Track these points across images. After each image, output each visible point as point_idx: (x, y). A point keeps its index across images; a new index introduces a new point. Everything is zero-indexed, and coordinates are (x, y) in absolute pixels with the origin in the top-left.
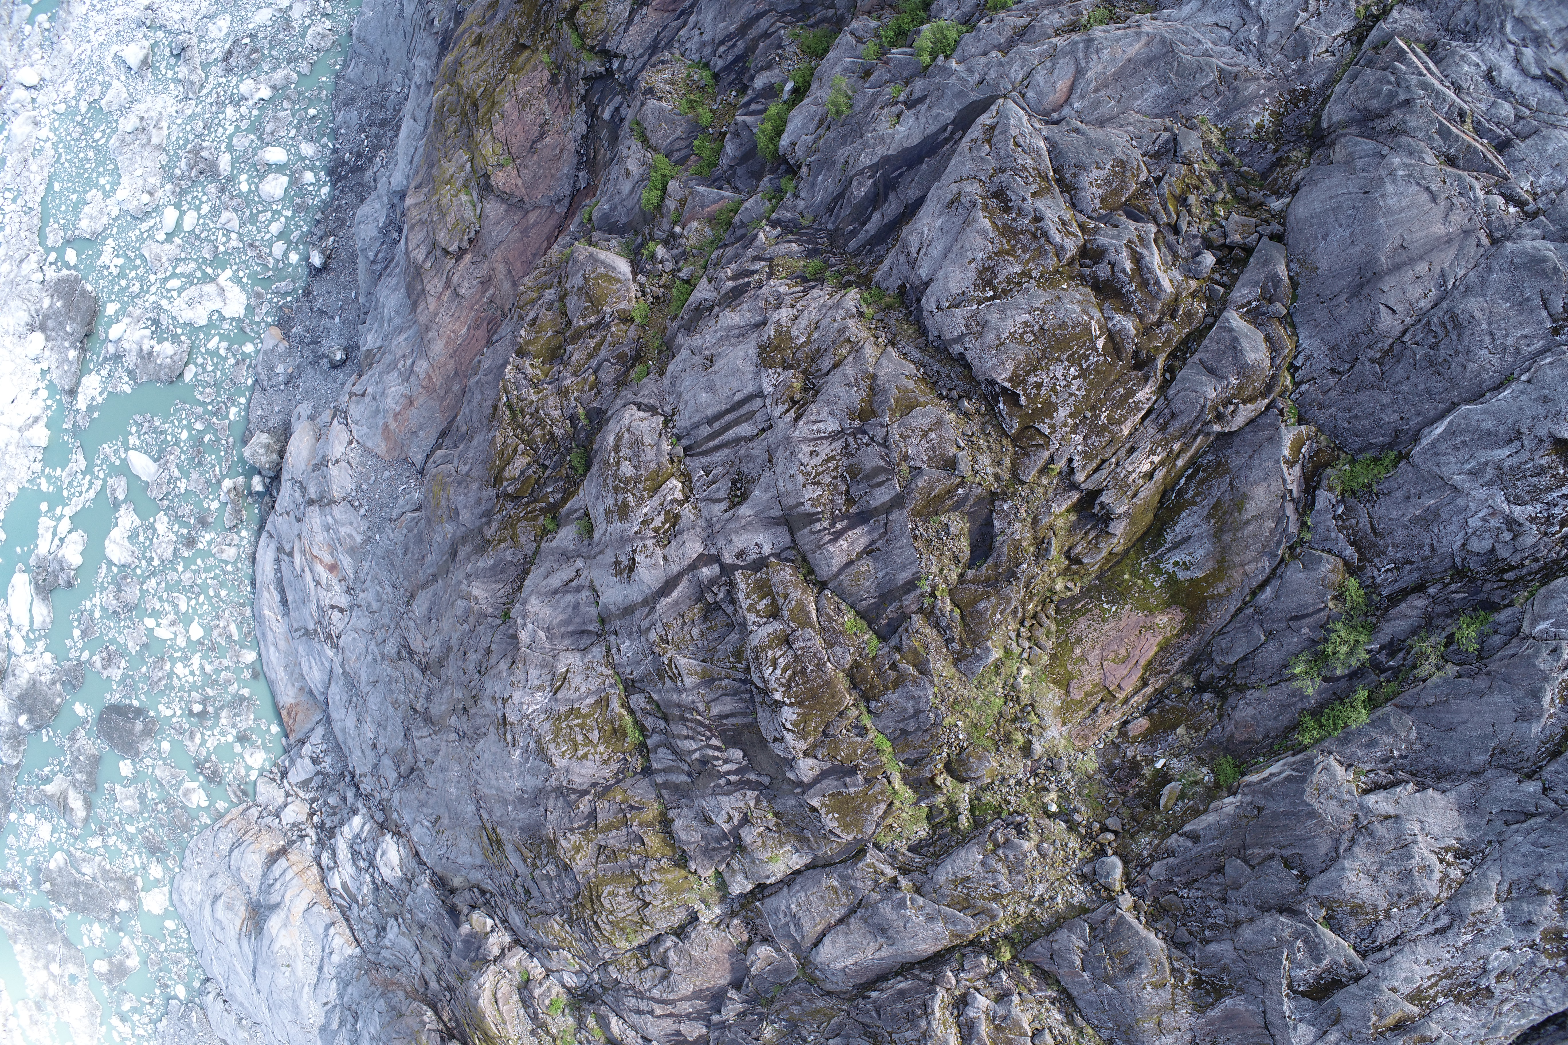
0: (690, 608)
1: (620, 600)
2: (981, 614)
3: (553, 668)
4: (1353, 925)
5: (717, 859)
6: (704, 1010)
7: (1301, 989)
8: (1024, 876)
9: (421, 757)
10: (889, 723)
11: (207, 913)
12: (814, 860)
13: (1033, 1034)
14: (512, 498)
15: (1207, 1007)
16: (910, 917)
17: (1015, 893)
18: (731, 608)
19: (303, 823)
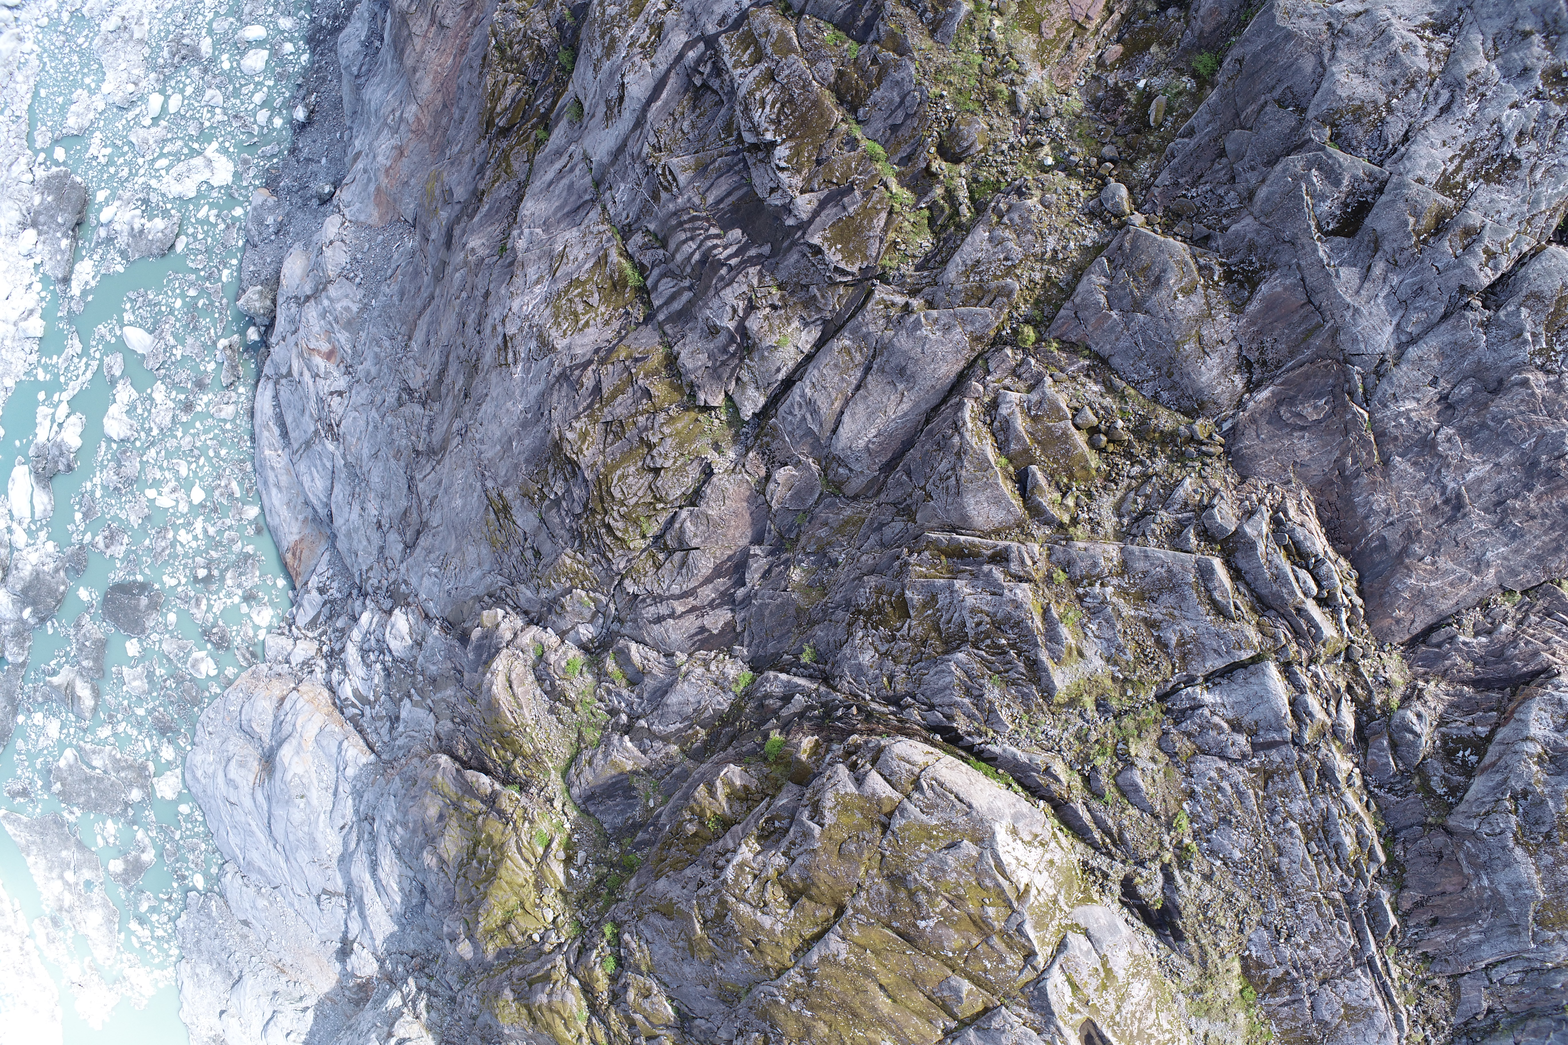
0: (680, 102)
1: (613, 144)
3: (552, 251)
4: (1360, 133)
5: (725, 376)
6: (728, 589)
7: (1331, 227)
8: (1033, 234)
9: (426, 502)
10: (878, 125)
11: (220, 779)
12: (823, 332)
13: (1074, 416)
14: (504, 132)
15: (1244, 304)
16: (926, 337)
17: (1026, 257)
18: (718, 81)
19: (313, 658)
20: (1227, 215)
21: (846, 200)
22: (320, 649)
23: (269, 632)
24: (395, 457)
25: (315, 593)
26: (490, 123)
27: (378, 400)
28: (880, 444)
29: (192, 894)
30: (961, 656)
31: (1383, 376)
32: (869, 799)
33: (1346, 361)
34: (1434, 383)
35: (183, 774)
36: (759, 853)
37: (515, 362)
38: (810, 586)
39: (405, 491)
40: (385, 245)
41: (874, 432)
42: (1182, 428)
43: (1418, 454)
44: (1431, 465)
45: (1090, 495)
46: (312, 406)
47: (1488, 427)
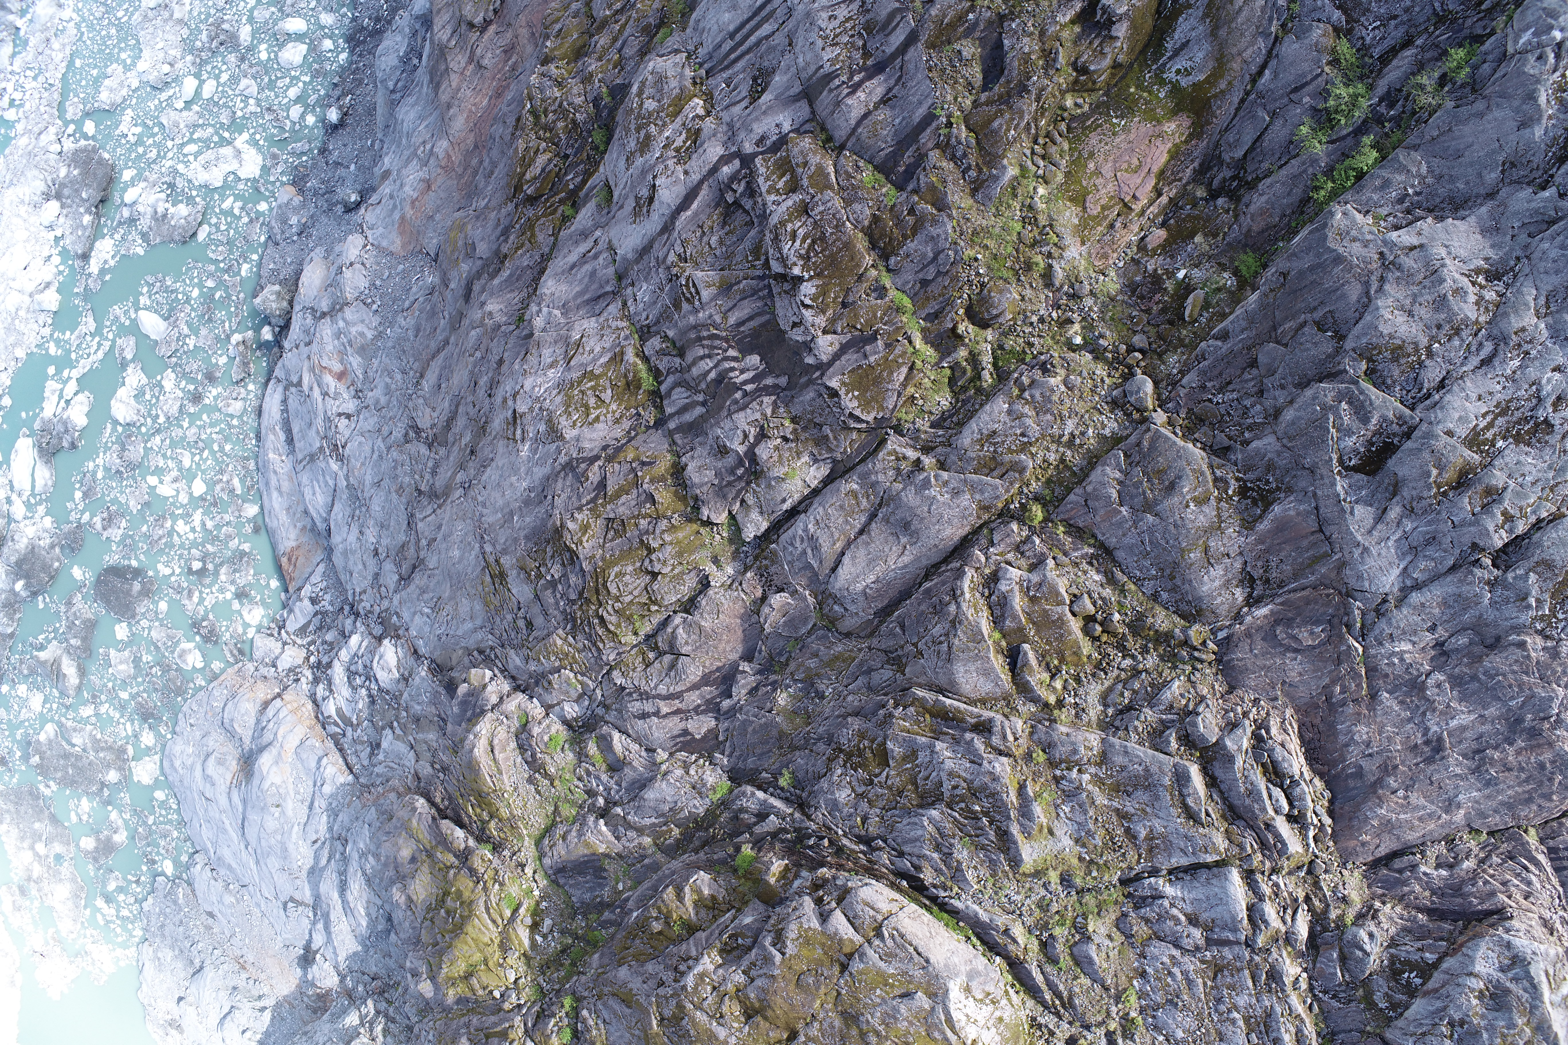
0: (709, 216)
1: (638, 242)
2: (995, 132)
3: (568, 337)
4: (1396, 373)
5: (730, 496)
6: (714, 698)
7: (1353, 463)
8: (1052, 414)
9: (424, 542)
10: (908, 276)
11: (198, 773)
12: (832, 470)
13: (1072, 602)
14: (532, 200)
15: (1255, 521)
16: (934, 498)
17: (1043, 436)
18: (751, 202)
19: (299, 666)
20: (1250, 428)
21: (868, 348)
22: (307, 659)
23: (258, 631)
24: (397, 492)
25: (307, 602)
26: (518, 188)
27: (385, 430)
28: (878, 590)
29: (160, 879)
30: (934, 813)
31: (1383, 615)
32: (831, 938)
33: (1348, 595)
34: (1432, 629)
35: (161, 761)
36: (720, 966)
37: (523, 440)
38: (794, 712)
39: (405, 526)
40: (405, 274)
41: (872, 578)
42: (1177, 631)
43: (1406, 694)
44: (1417, 706)
45: (1078, 680)
46: (319, 422)
47: (1479, 680)
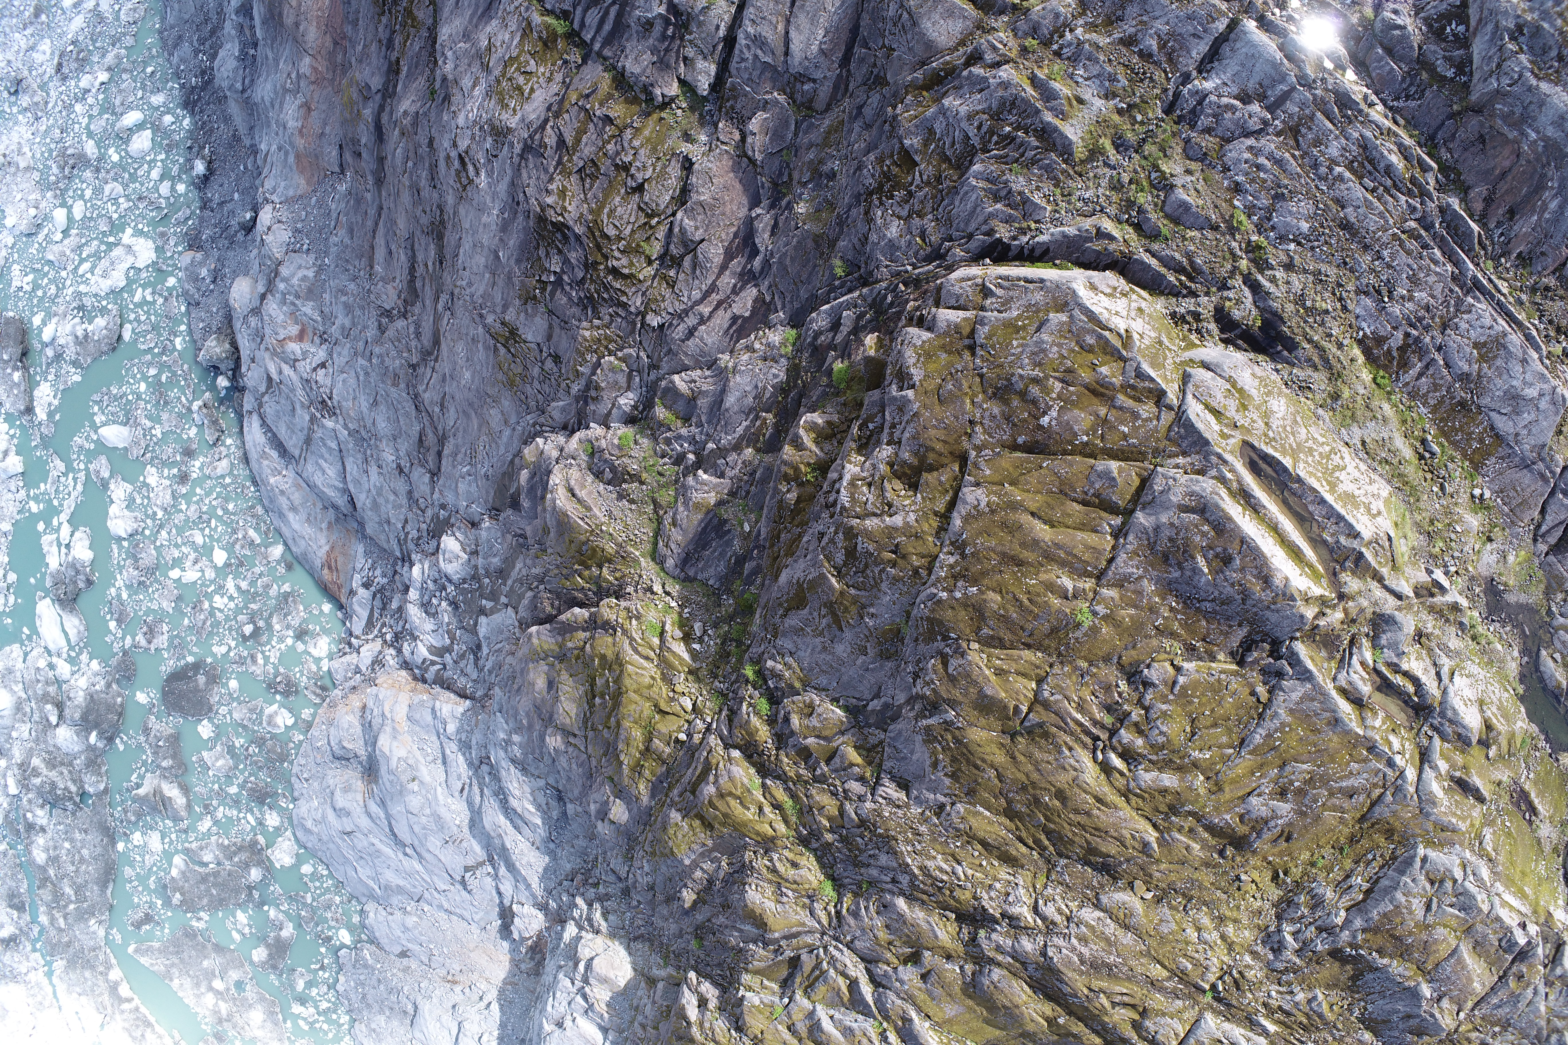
3: (478, 52)
5: (673, 62)
6: (744, 268)
9: (437, 410)
11: (331, 816)
19: (380, 652)
22: (385, 642)
23: (331, 659)
25: (362, 591)
27: (361, 345)
28: (831, 41)
29: (342, 952)
30: (976, 168)
32: (946, 334)
35: (294, 834)
36: (864, 461)
37: (477, 173)
38: (818, 211)
39: (414, 414)
40: (320, 204)
41: (822, 32)
46: (300, 394)
